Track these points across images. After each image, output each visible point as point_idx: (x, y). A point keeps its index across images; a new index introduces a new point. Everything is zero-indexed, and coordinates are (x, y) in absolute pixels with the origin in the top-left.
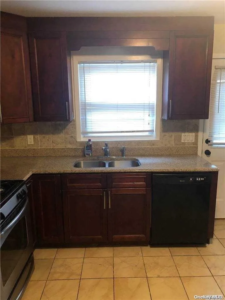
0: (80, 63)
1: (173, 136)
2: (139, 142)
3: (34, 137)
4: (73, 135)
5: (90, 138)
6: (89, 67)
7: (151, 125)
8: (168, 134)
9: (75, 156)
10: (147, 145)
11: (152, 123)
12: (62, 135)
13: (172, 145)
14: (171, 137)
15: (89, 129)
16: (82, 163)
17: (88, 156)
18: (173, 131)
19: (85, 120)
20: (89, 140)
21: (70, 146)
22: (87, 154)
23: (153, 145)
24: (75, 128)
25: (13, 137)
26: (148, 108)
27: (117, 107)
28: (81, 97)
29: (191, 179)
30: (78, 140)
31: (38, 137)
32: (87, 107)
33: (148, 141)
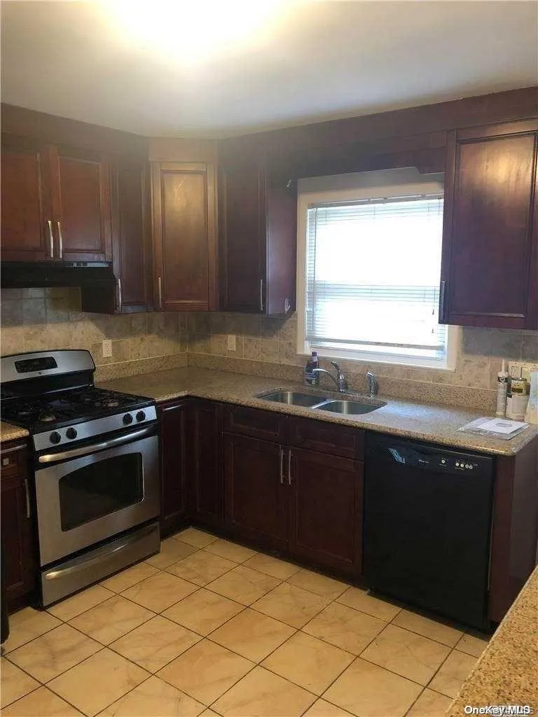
0: (312, 206)
1: (489, 366)
2: (410, 371)
3: (237, 339)
4: (291, 341)
5: (315, 350)
6: (326, 213)
7: (439, 335)
8: (476, 360)
9: (292, 381)
10: (428, 379)
11: (439, 331)
12: (276, 339)
13: (483, 387)
14: (482, 366)
15: (320, 333)
16: (289, 395)
17: (308, 384)
18: (487, 354)
19: (312, 314)
20: (313, 353)
21: (285, 361)
22: (308, 380)
23: (441, 380)
24: (296, 329)
25: (210, 336)
26: (433, 296)
27: (370, 291)
28: (309, 271)
29: (443, 462)
30: (299, 352)
31: (243, 338)
32: (318, 290)
33: (430, 371)
